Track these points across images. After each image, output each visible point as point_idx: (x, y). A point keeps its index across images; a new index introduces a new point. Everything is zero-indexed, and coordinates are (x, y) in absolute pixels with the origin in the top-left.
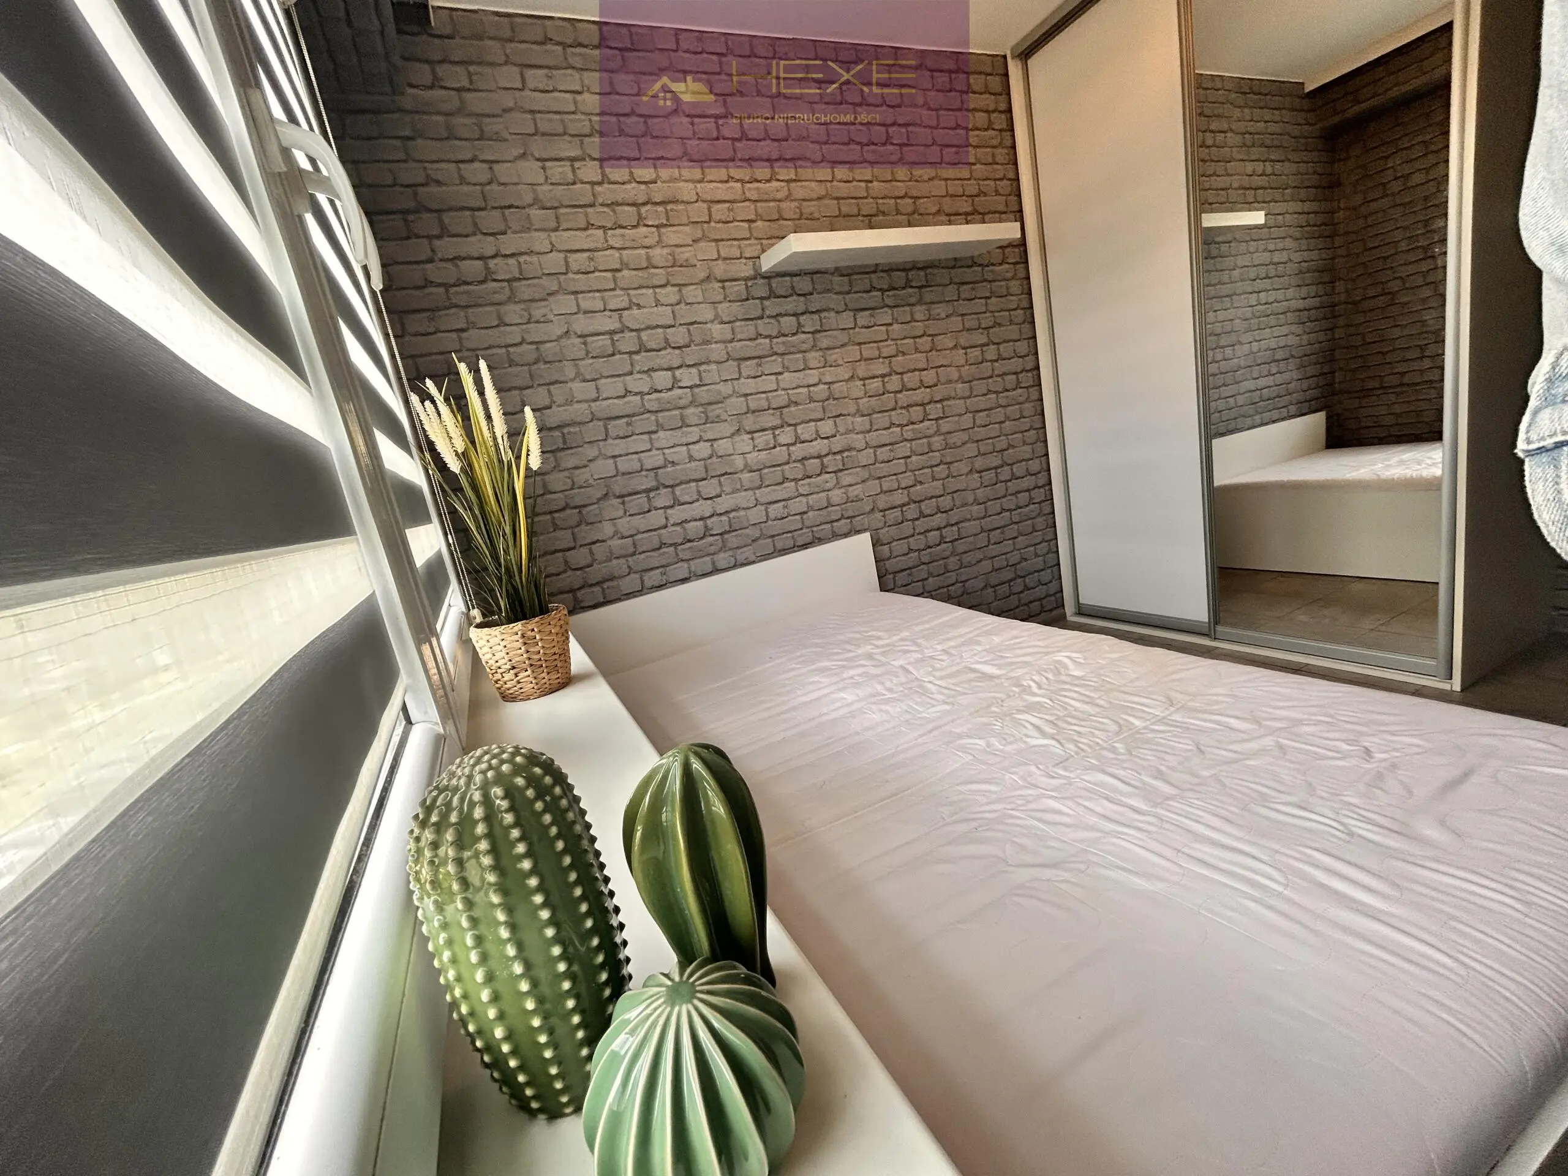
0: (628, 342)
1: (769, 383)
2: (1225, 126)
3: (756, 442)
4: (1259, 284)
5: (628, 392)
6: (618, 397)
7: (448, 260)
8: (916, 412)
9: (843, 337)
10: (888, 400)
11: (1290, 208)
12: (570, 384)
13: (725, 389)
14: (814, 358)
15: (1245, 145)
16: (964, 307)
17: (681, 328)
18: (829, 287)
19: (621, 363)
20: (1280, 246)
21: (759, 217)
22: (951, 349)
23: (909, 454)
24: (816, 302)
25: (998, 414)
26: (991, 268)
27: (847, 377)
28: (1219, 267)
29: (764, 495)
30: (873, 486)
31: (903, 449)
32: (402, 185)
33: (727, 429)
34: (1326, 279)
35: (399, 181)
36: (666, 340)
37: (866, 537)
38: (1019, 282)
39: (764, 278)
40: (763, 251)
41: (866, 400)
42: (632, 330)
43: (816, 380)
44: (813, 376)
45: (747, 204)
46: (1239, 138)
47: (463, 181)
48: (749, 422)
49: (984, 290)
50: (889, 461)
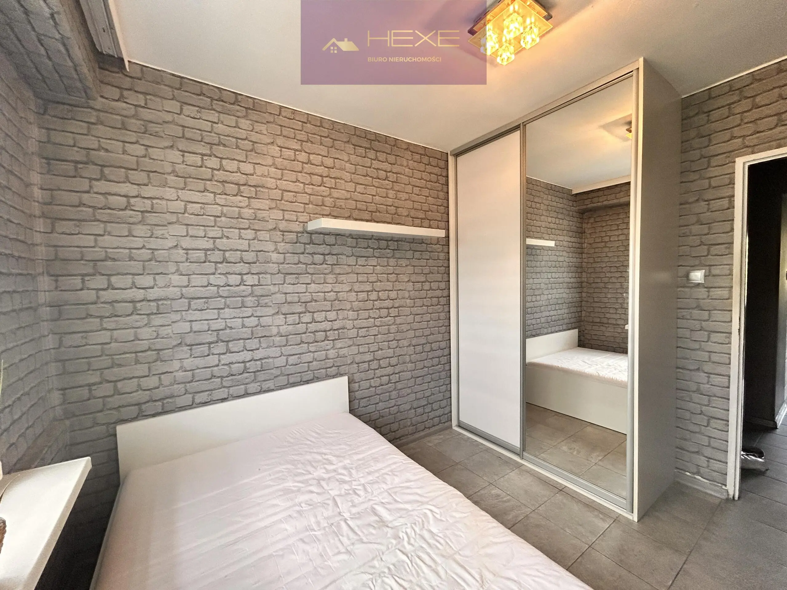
0: (216, 256)
1: (302, 288)
2: (540, 201)
3: (287, 319)
4: (553, 270)
5: (209, 284)
6: (202, 286)
7: (101, 194)
8: (384, 312)
9: (349, 270)
10: (369, 304)
11: (566, 239)
12: (170, 276)
13: (273, 289)
14: (331, 278)
15: (548, 210)
16: (415, 262)
17: (252, 253)
18: (345, 243)
19: (209, 267)
20: (561, 254)
21: (310, 202)
22: (407, 282)
23: (377, 334)
24: (336, 249)
25: (427, 317)
26: (431, 245)
27: (348, 290)
28: (536, 260)
29: (287, 350)
30: (355, 349)
31: (374, 331)
32: (79, 147)
33: (271, 311)
34: (579, 271)
35: (77, 145)
36: (241, 258)
37: (345, 378)
38: (444, 254)
39: (308, 233)
40: (310, 220)
41: (357, 303)
42: (220, 250)
43: (330, 290)
44: (328, 287)
45: (305, 195)
46: (546, 207)
47: (124, 152)
48: (285, 309)
49: (426, 255)
50: (365, 337)
